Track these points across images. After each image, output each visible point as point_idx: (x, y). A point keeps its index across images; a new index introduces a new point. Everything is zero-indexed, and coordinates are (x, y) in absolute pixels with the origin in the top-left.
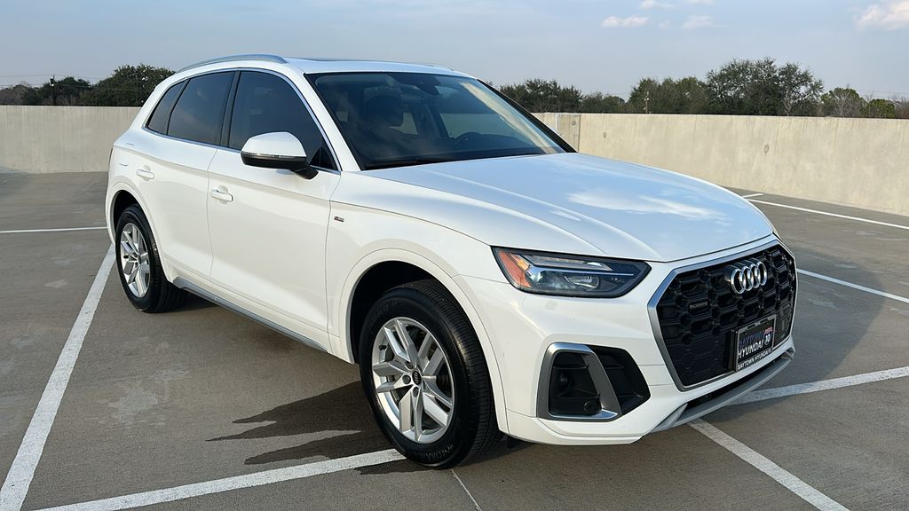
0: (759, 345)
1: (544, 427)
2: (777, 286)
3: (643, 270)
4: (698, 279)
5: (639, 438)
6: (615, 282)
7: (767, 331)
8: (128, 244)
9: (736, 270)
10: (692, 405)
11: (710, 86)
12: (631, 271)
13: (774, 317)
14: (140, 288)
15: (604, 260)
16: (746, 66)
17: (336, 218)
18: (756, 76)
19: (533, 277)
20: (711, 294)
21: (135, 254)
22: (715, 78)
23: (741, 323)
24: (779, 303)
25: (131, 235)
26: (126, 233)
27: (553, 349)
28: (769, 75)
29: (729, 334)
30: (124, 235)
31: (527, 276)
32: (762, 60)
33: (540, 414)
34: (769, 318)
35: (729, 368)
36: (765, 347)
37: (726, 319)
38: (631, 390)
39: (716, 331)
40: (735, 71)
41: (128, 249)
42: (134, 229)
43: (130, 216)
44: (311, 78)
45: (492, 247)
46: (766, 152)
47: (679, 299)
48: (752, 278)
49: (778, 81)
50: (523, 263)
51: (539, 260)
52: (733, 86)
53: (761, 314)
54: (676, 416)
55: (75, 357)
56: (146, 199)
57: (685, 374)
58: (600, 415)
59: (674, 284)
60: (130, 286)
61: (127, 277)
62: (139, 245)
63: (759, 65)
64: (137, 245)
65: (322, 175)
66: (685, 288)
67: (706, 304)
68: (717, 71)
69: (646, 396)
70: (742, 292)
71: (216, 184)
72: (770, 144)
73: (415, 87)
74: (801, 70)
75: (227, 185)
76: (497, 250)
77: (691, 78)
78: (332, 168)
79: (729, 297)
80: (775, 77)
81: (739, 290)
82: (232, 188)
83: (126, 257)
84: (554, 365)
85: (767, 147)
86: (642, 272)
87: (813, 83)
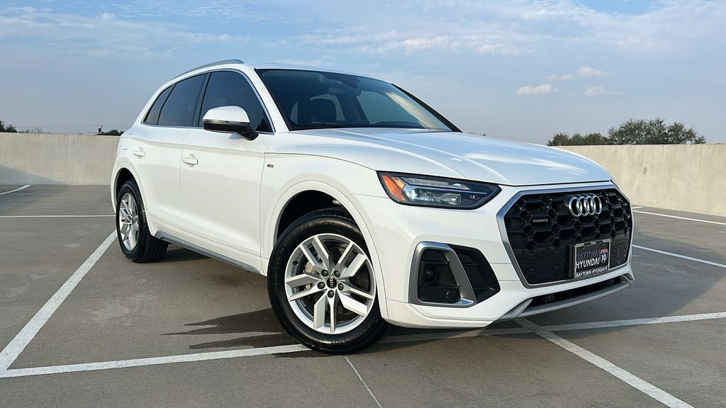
0: (597, 261)
1: (415, 311)
2: (612, 218)
3: (495, 190)
4: (541, 201)
5: (491, 322)
6: (472, 199)
7: (603, 251)
8: (125, 210)
9: (573, 199)
10: (537, 301)
11: (611, 140)
12: (485, 191)
13: (609, 240)
14: (131, 244)
15: (463, 182)
16: (641, 125)
17: (269, 166)
18: (649, 133)
19: (408, 194)
20: (551, 213)
21: (129, 217)
22: (615, 134)
23: (579, 241)
24: (614, 232)
25: (127, 203)
26: (124, 201)
27: (421, 247)
28: (660, 132)
29: (568, 248)
30: (123, 204)
31: (404, 193)
32: (654, 120)
33: (412, 301)
34: (604, 241)
35: (568, 277)
36: (602, 265)
37: (565, 235)
38: (485, 285)
39: (556, 243)
40: (631, 129)
41: (125, 214)
42: (130, 197)
43: (127, 188)
44: (260, 72)
45: (378, 172)
46: (644, 173)
47: (524, 214)
48: (588, 207)
49: (667, 137)
50: (400, 183)
51: (413, 181)
52: (630, 140)
53: (597, 237)
54: (523, 308)
55: (74, 285)
56: (138, 173)
57: (530, 275)
58: (460, 302)
59: (520, 202)
60: (125, 242)
61: (123, 236)
62: (133, 209)
63: (651, 124)
64: (131, 210)
65: (261, 137)
66: (530, 207)
67: (547, 220)
68: (617, 128)
69: (497, 289)
70: (579, 215)
71: (187, 153)
72: (648, 167)
73: (340, 82)
74: (687, 128)
75: (194, 152)
76: (381, 174)
77: (596, 134)
78: (269, 131)
79: (567, 218)
80: (665, 133)
81: (577, 214)
82: (197, 154)
83: (123, 221)
84: (421, 260)
85: (645, 169)
86: (494, 192)
87: (697, 138)
